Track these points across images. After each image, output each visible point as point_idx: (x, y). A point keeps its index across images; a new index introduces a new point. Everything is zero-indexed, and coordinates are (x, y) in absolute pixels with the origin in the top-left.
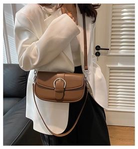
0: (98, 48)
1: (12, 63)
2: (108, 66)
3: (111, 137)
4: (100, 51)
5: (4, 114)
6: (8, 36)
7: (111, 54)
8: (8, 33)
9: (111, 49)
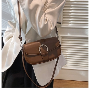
9: (63, 23)
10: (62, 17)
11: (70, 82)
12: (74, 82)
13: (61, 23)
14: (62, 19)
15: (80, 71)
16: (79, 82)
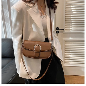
0: (57, 29)
1: (8, 38)
2: (64, 39)
3: (66, 82)
4: (59, 30)
5: (2, 68)
6: (6, 23)
7: (65, 32)
8: (5, 21)
9: (65, 29)
10: (64, 24)
11: (73, 77)
12: (76, 76)
13: (64, 29)
14: (64, 26)
15: (81, 68)
16: (80, 77)
